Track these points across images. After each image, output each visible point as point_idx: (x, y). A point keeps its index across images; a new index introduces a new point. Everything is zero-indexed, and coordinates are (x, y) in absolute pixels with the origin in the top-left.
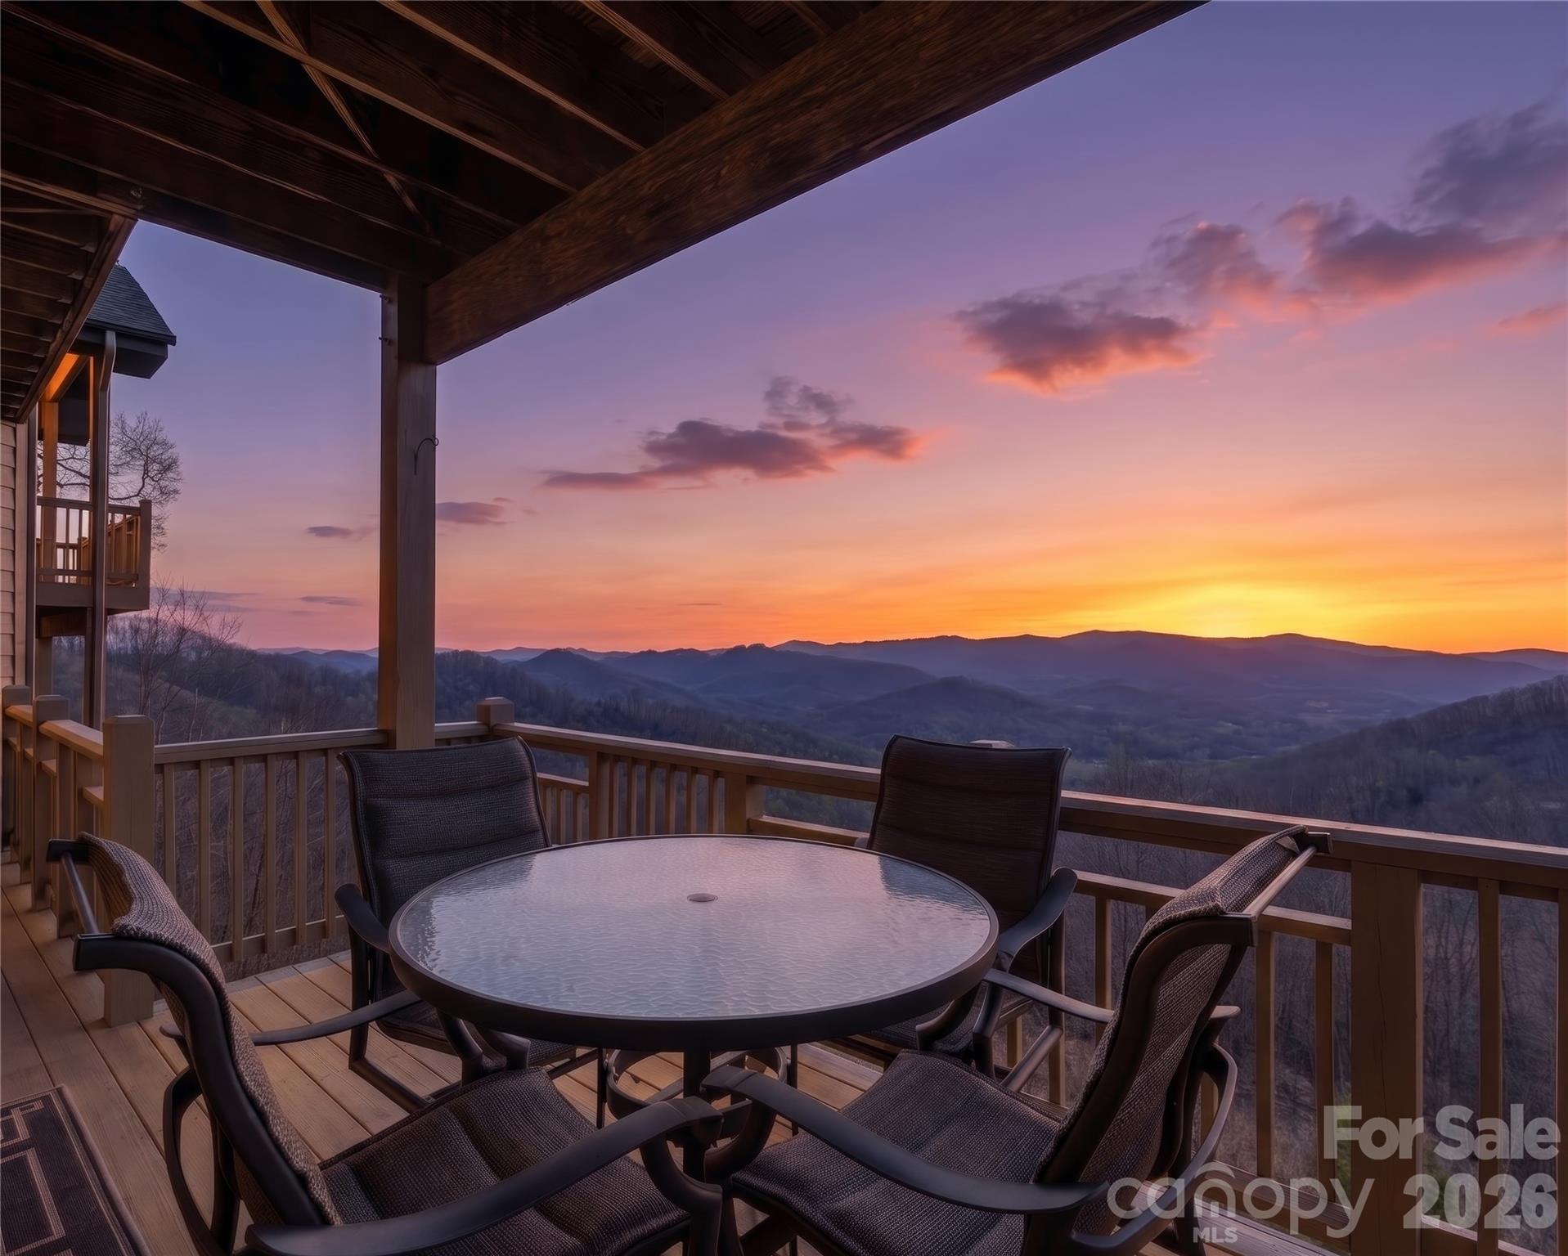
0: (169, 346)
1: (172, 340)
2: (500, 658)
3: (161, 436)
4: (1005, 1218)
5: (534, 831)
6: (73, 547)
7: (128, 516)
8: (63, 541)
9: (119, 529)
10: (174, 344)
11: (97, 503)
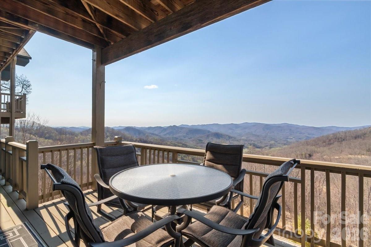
0: (30, 60)
1: (31, 58)
2: (116, 128)
3: (27, 79)
4: (237, 236)
5: (135, 163)
6: (6, 104)
7: (20, 97)
8: (4, 102)
9: (18, 100)
10: (31, 59)
11: (12, 94)
